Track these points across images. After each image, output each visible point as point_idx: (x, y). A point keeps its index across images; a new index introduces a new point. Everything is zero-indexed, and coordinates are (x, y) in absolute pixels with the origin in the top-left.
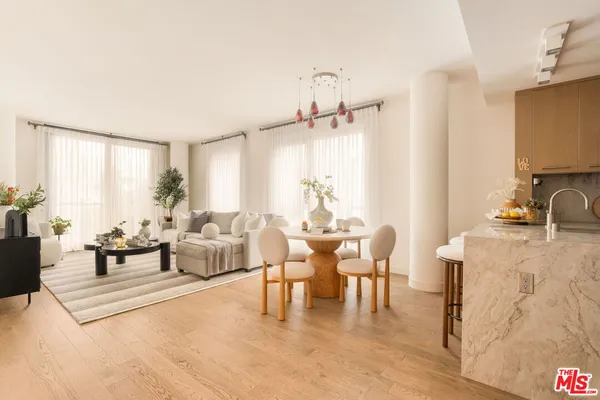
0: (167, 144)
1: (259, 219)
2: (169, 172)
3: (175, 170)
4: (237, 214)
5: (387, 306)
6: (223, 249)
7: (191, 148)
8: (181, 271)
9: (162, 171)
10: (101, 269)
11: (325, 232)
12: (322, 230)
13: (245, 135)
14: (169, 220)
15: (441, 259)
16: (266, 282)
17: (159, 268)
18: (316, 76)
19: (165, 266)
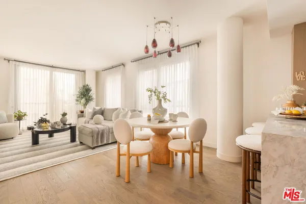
0: (84, 71)
1: (127, 113)
2: (84, 86)
3: (87, 85)
4: (117, 109)
5: (201, 173)
6: (103, 131)
7: (97, 73)
8: (81, 143)
9: (81, 86)
10: (35, 141)
11: (159, 122)
12: (158, 120)
13: (124, 65)
14: (82, 112)
15: (240, 148)
16: (119, 155)
17: (70, 141)
18: (156, 24)
19: (73, 139)
